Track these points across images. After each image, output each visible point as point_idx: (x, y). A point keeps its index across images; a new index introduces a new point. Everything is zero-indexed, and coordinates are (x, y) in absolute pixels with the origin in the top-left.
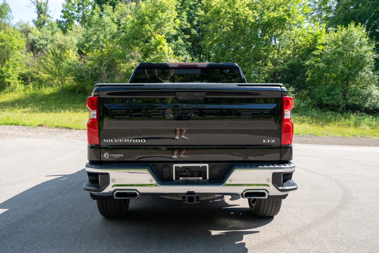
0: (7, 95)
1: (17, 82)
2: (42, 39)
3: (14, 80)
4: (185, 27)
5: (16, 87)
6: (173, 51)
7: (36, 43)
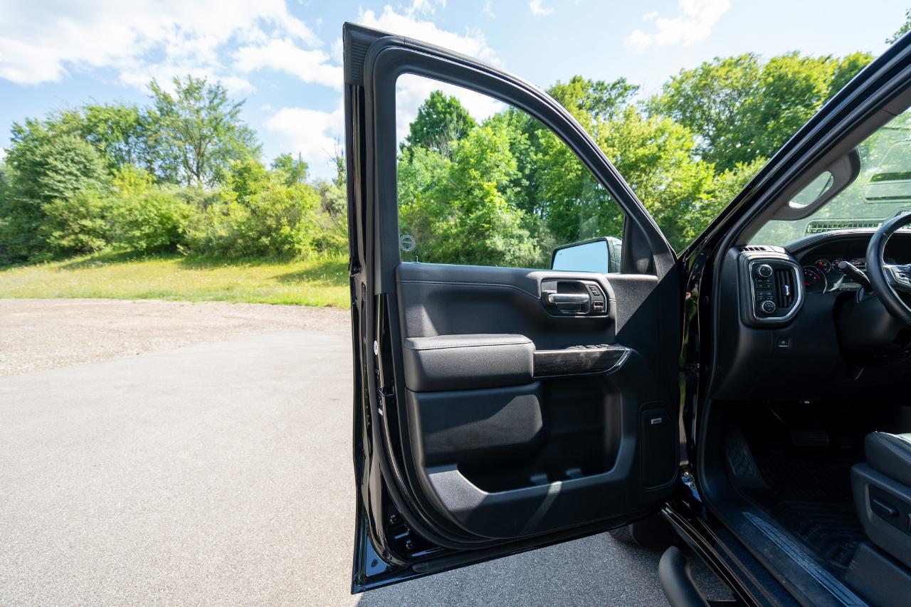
0: (297, 264)
1: (309, 248)
3: (305, 246)
4: (515, 177)
5: (308, 255)
6: (507, 204)
7: (334, 203)
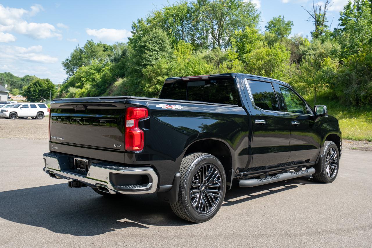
2: (311, 50)
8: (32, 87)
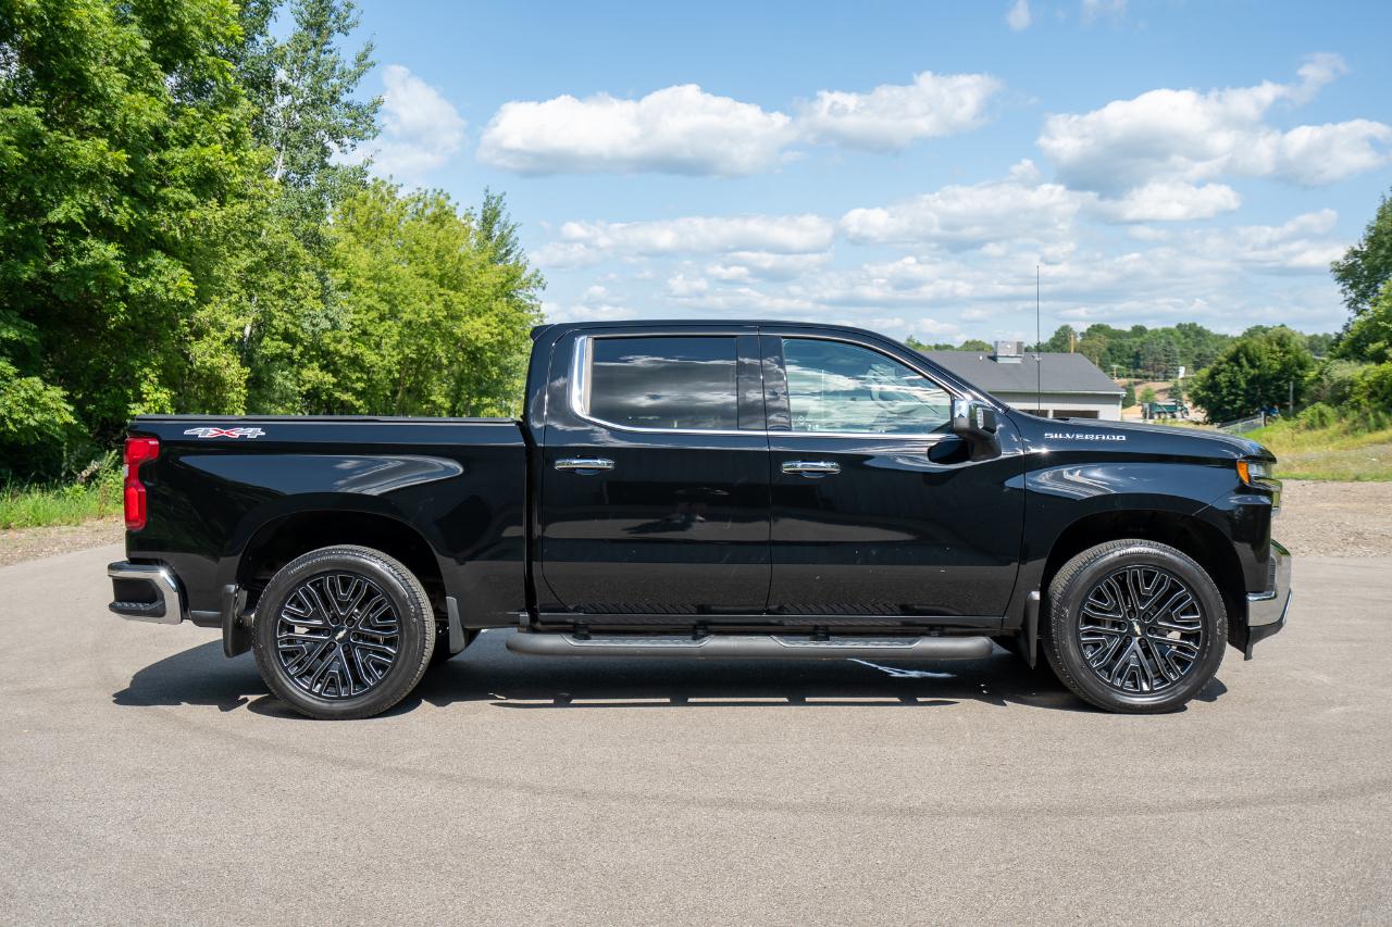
8: (1223, 370)
